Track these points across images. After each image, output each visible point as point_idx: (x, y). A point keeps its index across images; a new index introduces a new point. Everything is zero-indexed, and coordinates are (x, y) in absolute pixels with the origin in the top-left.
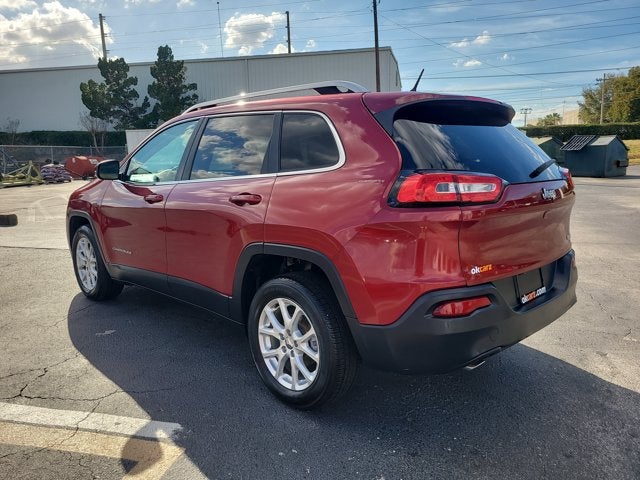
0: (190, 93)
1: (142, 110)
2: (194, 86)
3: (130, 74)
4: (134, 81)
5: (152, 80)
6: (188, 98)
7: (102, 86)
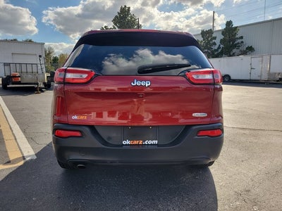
0: (240, 41)
1: (216, 50)
2: (242, 38)
3: (214, 35)
4: (215, 38)
5: (222, 37)
6: (238, 43)
7: (202, 41)
